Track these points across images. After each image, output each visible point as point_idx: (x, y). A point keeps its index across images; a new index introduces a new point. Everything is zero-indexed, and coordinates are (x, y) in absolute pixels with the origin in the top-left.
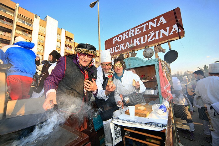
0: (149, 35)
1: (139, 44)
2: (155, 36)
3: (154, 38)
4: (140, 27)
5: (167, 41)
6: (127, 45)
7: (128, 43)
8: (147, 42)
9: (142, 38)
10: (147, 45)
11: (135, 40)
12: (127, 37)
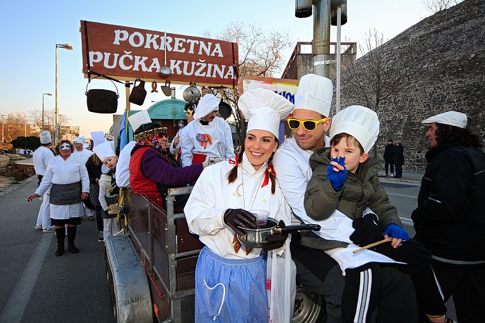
0: (198, 64)
1: (179, 72)
2: (206, 70)
3: (205, 73)
4: (184, 40)
5: (220, 85)
6: (155, 65)
7: (156, 60)
8: (193, 75)
9: (186, 63)
10: (193, 81)
11: (173, 62)
12: (156, 47)
